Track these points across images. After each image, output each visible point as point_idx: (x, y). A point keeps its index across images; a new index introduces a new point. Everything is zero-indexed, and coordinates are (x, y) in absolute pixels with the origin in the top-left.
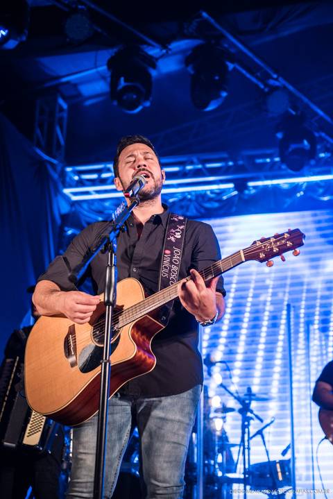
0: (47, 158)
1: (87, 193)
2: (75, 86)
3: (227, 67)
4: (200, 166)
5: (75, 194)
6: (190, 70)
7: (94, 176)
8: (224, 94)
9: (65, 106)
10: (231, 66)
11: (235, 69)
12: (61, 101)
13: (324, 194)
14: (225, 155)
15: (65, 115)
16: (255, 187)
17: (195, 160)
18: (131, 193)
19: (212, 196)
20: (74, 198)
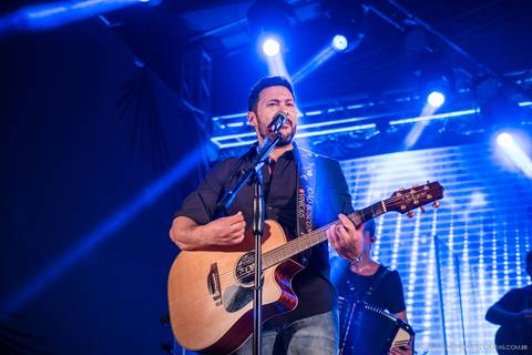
0: (194, 109)
1: (234, 141)
2: (217, 39)
3: (363, 9)
4: (341, 109)
5: (222, 142)
6: (327, 14)
7: (241, 124)
8: (361, 36)
9: (209, 59)
10: (366, 9)
11: (370, 11)
12: (205, 55)
14: (366, 97)
15: (209, 67)
16: (395, 126)
17: (336, 103)
18: (273, 127)
19: (356, 136)
20: (222, 146)
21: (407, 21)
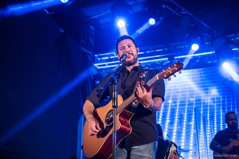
0: (86, 51)
1: (104, 65)
2: (97, 20)
3: (162, 7)
4: (153, 51)
5: (99, 66)
6: (146, 9)
7: (107, 58)
8: (162, 19)
9: (93, 29)
10: (164, 6)
11: (165, 8)
12: (92, 27)
13: (209, 60)
14: (163, 46)
15: (93, 32)
16: (177, 59)
17: (150, 48)
18: (122, 60)
19: (159, 64)
20: (99, 68)
21: (182, 12)
